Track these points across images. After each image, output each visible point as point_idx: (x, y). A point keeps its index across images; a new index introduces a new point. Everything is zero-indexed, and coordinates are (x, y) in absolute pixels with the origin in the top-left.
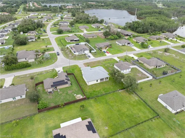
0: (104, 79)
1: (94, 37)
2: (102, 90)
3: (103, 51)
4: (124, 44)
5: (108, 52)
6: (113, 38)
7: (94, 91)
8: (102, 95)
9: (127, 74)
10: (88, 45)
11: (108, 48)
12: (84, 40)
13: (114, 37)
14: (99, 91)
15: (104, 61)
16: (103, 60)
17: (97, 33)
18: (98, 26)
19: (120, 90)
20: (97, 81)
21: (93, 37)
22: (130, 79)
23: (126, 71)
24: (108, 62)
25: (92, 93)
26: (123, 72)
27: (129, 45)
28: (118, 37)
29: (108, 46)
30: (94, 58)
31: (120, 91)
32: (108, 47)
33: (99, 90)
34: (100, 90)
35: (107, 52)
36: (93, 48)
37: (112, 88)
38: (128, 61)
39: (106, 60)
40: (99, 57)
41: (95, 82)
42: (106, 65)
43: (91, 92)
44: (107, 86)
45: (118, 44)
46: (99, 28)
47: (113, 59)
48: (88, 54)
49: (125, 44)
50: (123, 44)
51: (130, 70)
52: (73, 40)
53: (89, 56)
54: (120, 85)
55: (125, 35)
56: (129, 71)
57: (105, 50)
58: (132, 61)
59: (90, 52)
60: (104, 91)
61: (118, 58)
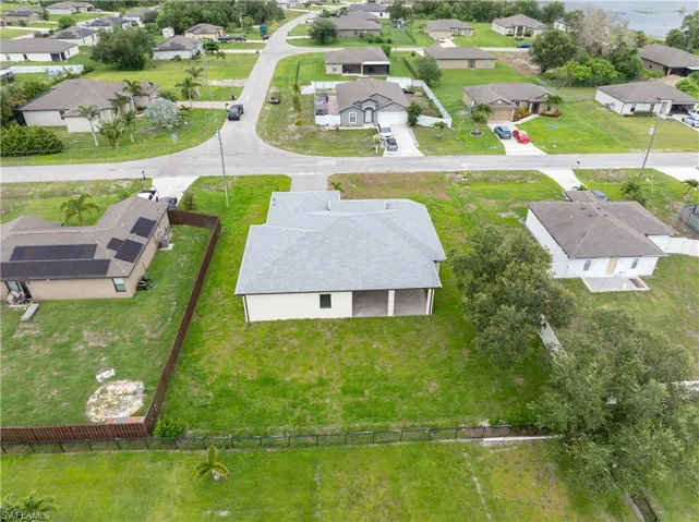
0: (392, 295)
1: (479, 65)
2: (336, 388)
3: (492, 126)
4: (647, 108)
5: (522, 133)
6: (583, 71)
7: (267, 380)
8: (301, 441)
9: (613, 296)
10: (425, 95)
11: (533, 116)
12: (412, 71)
13: (594, 72)
14: (309, 387)
15: (476, 181)
16: (469, 175)
17: (505, 53)
18: (520, 28)
19: (495, 429)
20: (325, 301)
21: (472, 61)
22: (626, 354)
23: (611, 268)
24: (499, 187)
25: (243, 393)
26: (584, 275)
27: (678, 117)
28: (614, 74)
29: (536, 106)
30: (421, 154)
31: (488, 441)
32: (535, 110)
33: (311, 376)
34: (322, 383)
35: (516, 134)
36: (442, 109)
37: (433, 387)
38: (643, 202)
39: (487, 177)
40: (455, 153)
41: (309, 308)
42: (473, 207)
43: (241, 379)
44: (391, 363)
45: (607, 106)
46: (528, 35)
47: (544, 177)
48: (389, 130)
49: (657, 108)
50: (639, 108)
51: (647, 266)
52: (359, 66)
53: (391, 142)
54: (520, 381)
55: (666, 69)
56: (634, 273)
57: (511, 126)
58: (680, 205)
59: (412, 123)
60: (349, 399)
61: (579, 173)
